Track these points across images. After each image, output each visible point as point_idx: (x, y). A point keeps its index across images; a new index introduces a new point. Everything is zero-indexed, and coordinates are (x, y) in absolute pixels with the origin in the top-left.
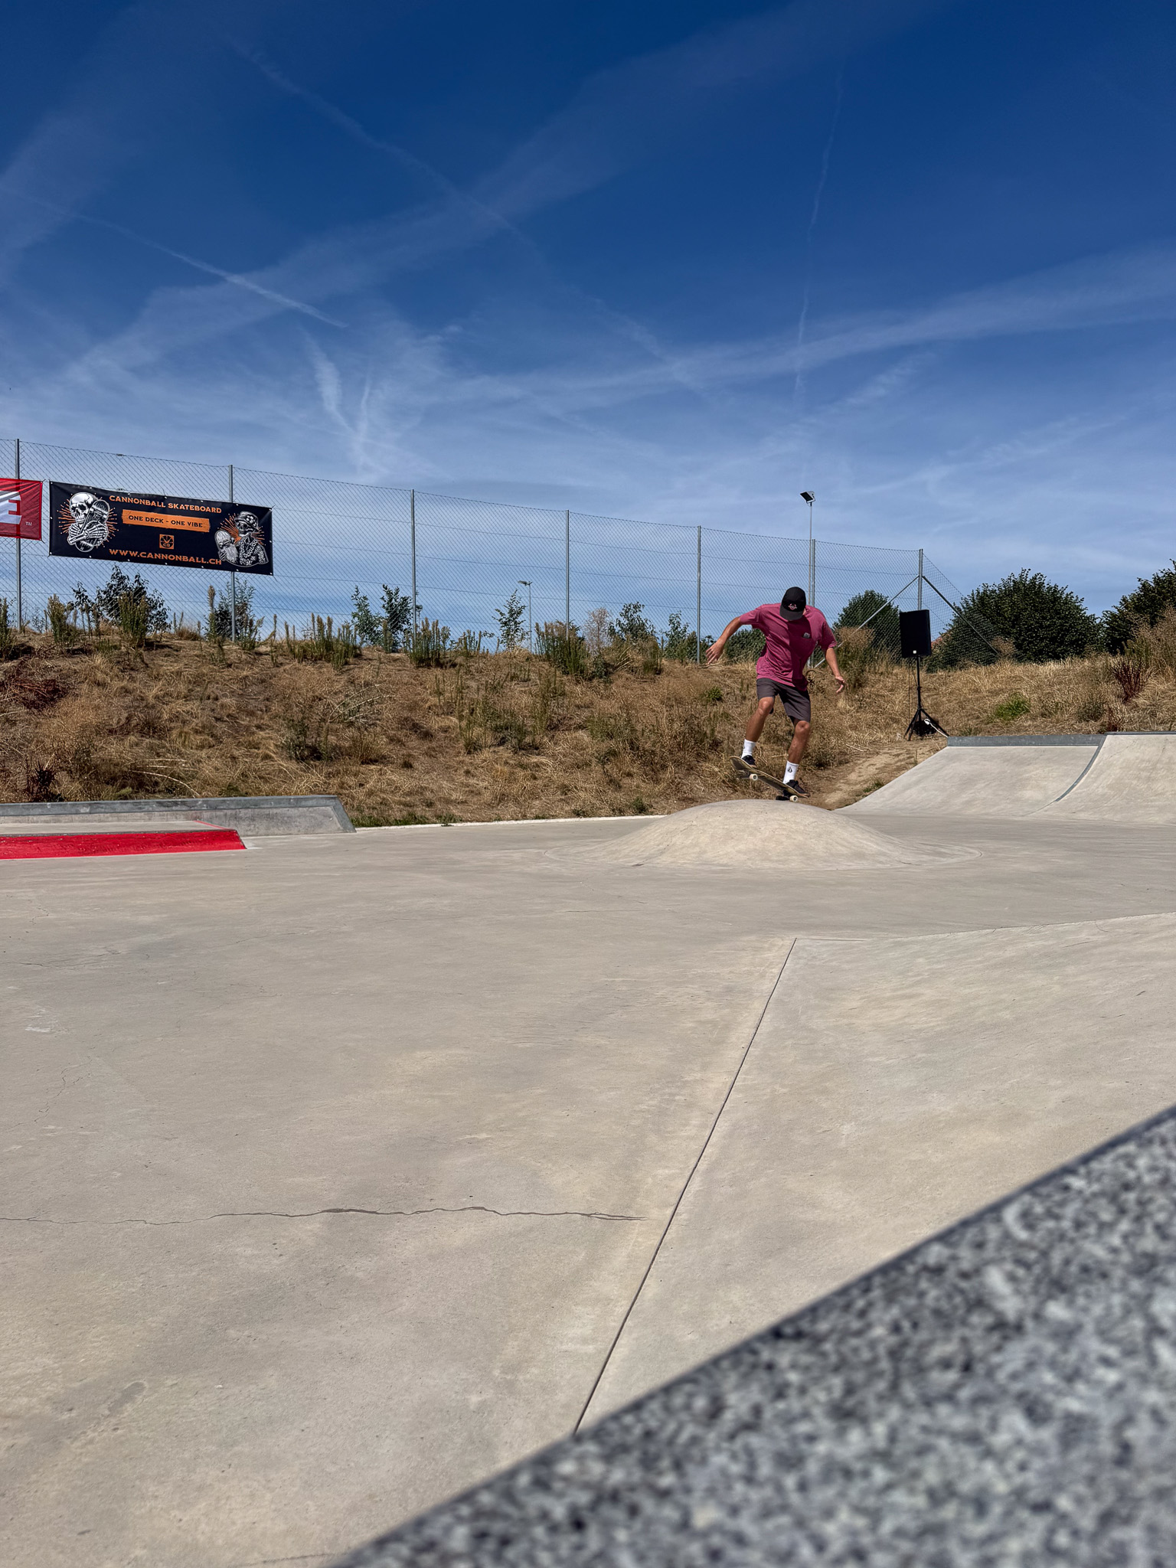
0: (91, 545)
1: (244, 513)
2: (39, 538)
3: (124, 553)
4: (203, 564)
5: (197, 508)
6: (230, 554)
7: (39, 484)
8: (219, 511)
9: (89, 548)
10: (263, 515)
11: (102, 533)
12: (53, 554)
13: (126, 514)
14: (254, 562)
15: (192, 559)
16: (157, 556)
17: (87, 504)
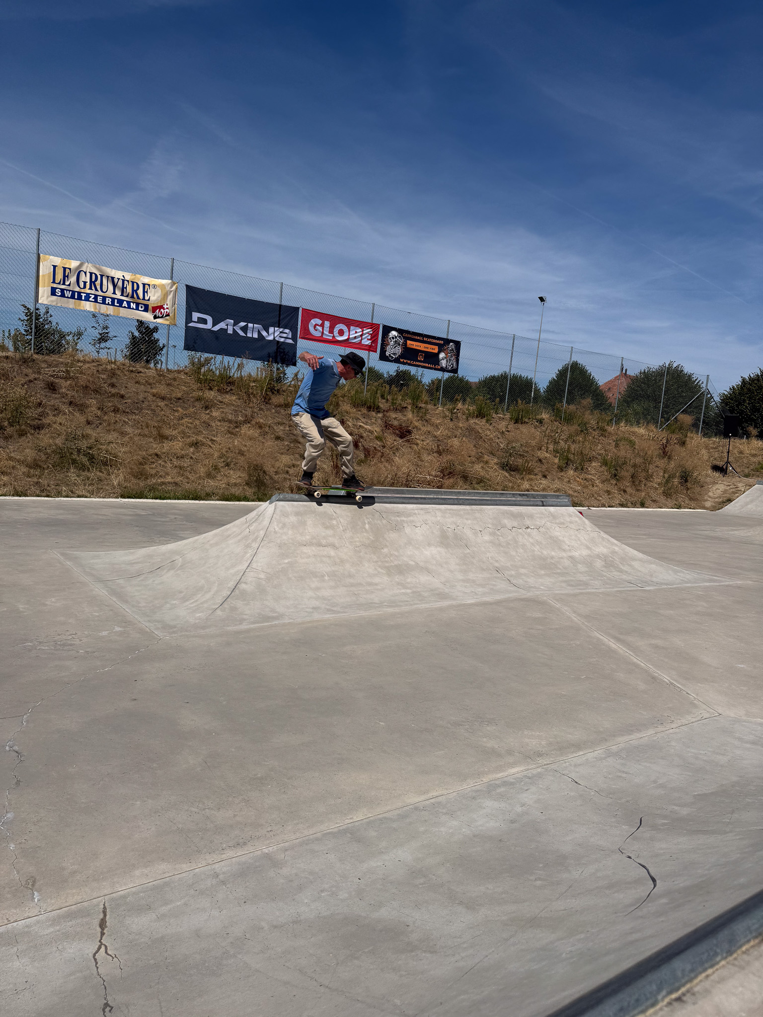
0: (394, 356)
1: (451, 344)
2: (376, 352)
3: (405, 361)
4: (433, 368)
5: (434, 341)
6: (444, 363)
7: (379, 325)
8: (442, 342)
9: (392, 357)
10: (458, 344)
11: (399, 350)
12: (381, 360)
13: (409, 342)
14: (452, 368)
15: (429, 365)
16: (417, 363)
17: (395, 336)
